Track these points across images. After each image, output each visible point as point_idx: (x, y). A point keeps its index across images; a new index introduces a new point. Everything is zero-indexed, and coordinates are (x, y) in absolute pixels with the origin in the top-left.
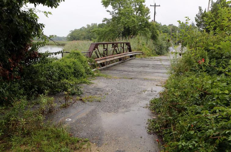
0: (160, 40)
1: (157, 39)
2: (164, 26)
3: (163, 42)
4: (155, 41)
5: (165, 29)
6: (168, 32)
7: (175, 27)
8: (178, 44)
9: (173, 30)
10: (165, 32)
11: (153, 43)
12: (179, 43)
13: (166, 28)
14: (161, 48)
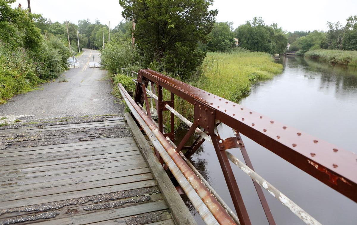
0: (47, 47)
1: (39, 47)
2: (55, 23)
3: (54, 51)
4: (36, 51)
5: (58, 28)
6: (64, 33)
7: (74, 25)
8: (81, 50)
9: (70, 30)
10: (59, 33)
11: (30, 57)
12: (83, 49)
13: (59, 26)
14: (50, 64)
